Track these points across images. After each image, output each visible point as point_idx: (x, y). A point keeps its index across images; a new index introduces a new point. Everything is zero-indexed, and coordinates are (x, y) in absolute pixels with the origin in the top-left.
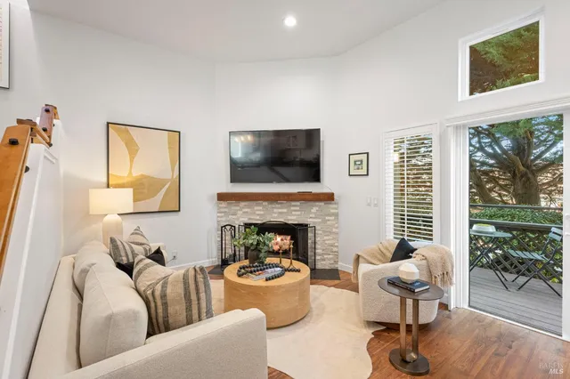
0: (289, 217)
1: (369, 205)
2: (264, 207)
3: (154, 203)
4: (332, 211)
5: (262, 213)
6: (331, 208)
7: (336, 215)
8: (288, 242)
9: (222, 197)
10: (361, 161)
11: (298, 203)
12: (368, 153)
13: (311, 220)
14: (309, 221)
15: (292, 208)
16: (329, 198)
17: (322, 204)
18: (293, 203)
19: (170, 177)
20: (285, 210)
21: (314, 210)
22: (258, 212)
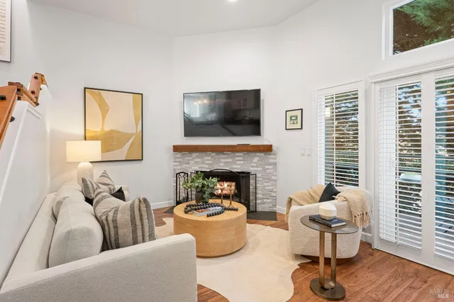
0: (234, 166)
1: (303, 155)
2: (212, 157)
3: (122, 153)
4: (271, 161)
5: (210, 162)
6: (271, 158)
7: (275, 164)
8: (233, 188)
9: (177, 149)
10: (297, 117)
11: (241, 154)
12: (302, 110)
13: (252, 169)
14: (251, 170)
15: (237, 158)
16: (268, 149)
17: (263, 154)
18: (237, 154)
19: (134, 132)
20: (231, 160)
21: (256, 160)
22: (207, 162)
